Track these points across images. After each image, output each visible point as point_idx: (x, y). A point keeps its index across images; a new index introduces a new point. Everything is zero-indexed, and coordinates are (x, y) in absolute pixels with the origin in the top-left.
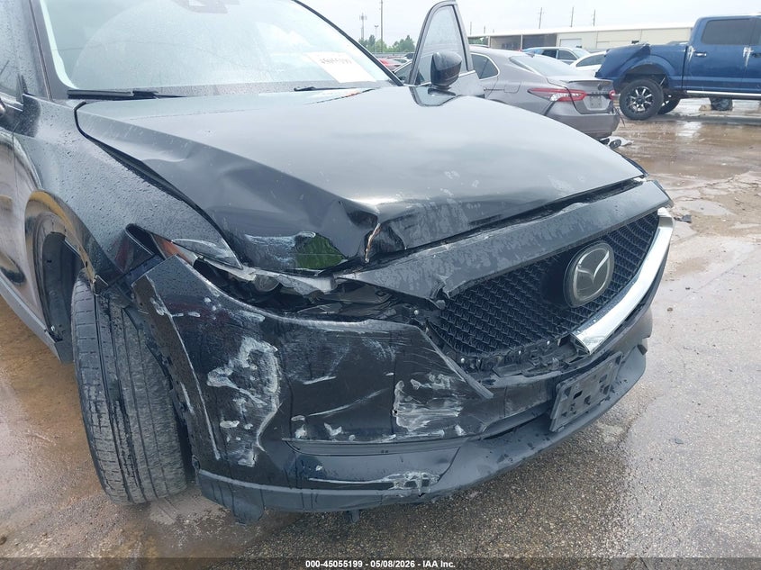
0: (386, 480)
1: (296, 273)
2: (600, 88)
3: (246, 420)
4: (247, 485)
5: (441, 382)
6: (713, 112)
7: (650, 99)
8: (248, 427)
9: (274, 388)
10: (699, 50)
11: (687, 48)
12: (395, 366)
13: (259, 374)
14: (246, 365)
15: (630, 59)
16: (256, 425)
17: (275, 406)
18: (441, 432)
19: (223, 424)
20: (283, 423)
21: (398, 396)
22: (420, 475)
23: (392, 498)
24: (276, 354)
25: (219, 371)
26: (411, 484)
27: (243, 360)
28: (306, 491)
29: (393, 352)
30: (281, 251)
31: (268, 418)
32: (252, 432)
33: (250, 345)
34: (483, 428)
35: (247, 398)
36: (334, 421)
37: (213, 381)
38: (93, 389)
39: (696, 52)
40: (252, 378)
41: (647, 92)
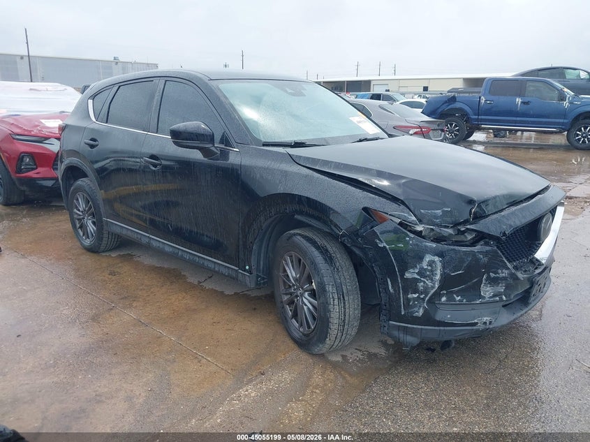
0: (476, 321)
1: (441, 226)
2: (438, 125)
3: (422, 293)
4: (415, 326)
5: (503, 273)
6: (496, 138)
7: (458, 130)
8: (422, 296)
9: (438, 277)
10: (488, 99)
11: (480, 98)
12: (485, 266)
13: (431, 271)
14: (426, 267)
15: (443, 104)
16: (426, 296)
17: (437, 286)
18: (498, 298)
19: (410, 296)
20: (437, 295)
21: (484, 281)
22: (488, 319)
23: (477, 330)
24: (440, 261)
25: (412, 270)
26: (485, 323)
27: (424, 265)
28: (442, 328)
29: (486, 259)
30: (436, 217)
31: (432, 291)
32: (423, 299)
33: (428, 258)
34: (512, 297)
35: (424, 282)
36: (458, 293)
37: (408, 275)
38: (330, 286)
39: (486, 101)
40: (428, 273)
41: (456, 126)
